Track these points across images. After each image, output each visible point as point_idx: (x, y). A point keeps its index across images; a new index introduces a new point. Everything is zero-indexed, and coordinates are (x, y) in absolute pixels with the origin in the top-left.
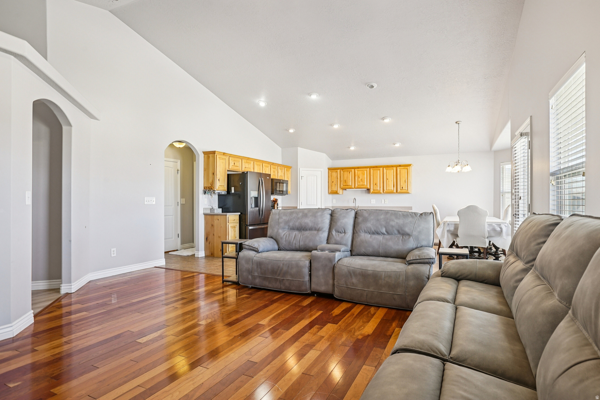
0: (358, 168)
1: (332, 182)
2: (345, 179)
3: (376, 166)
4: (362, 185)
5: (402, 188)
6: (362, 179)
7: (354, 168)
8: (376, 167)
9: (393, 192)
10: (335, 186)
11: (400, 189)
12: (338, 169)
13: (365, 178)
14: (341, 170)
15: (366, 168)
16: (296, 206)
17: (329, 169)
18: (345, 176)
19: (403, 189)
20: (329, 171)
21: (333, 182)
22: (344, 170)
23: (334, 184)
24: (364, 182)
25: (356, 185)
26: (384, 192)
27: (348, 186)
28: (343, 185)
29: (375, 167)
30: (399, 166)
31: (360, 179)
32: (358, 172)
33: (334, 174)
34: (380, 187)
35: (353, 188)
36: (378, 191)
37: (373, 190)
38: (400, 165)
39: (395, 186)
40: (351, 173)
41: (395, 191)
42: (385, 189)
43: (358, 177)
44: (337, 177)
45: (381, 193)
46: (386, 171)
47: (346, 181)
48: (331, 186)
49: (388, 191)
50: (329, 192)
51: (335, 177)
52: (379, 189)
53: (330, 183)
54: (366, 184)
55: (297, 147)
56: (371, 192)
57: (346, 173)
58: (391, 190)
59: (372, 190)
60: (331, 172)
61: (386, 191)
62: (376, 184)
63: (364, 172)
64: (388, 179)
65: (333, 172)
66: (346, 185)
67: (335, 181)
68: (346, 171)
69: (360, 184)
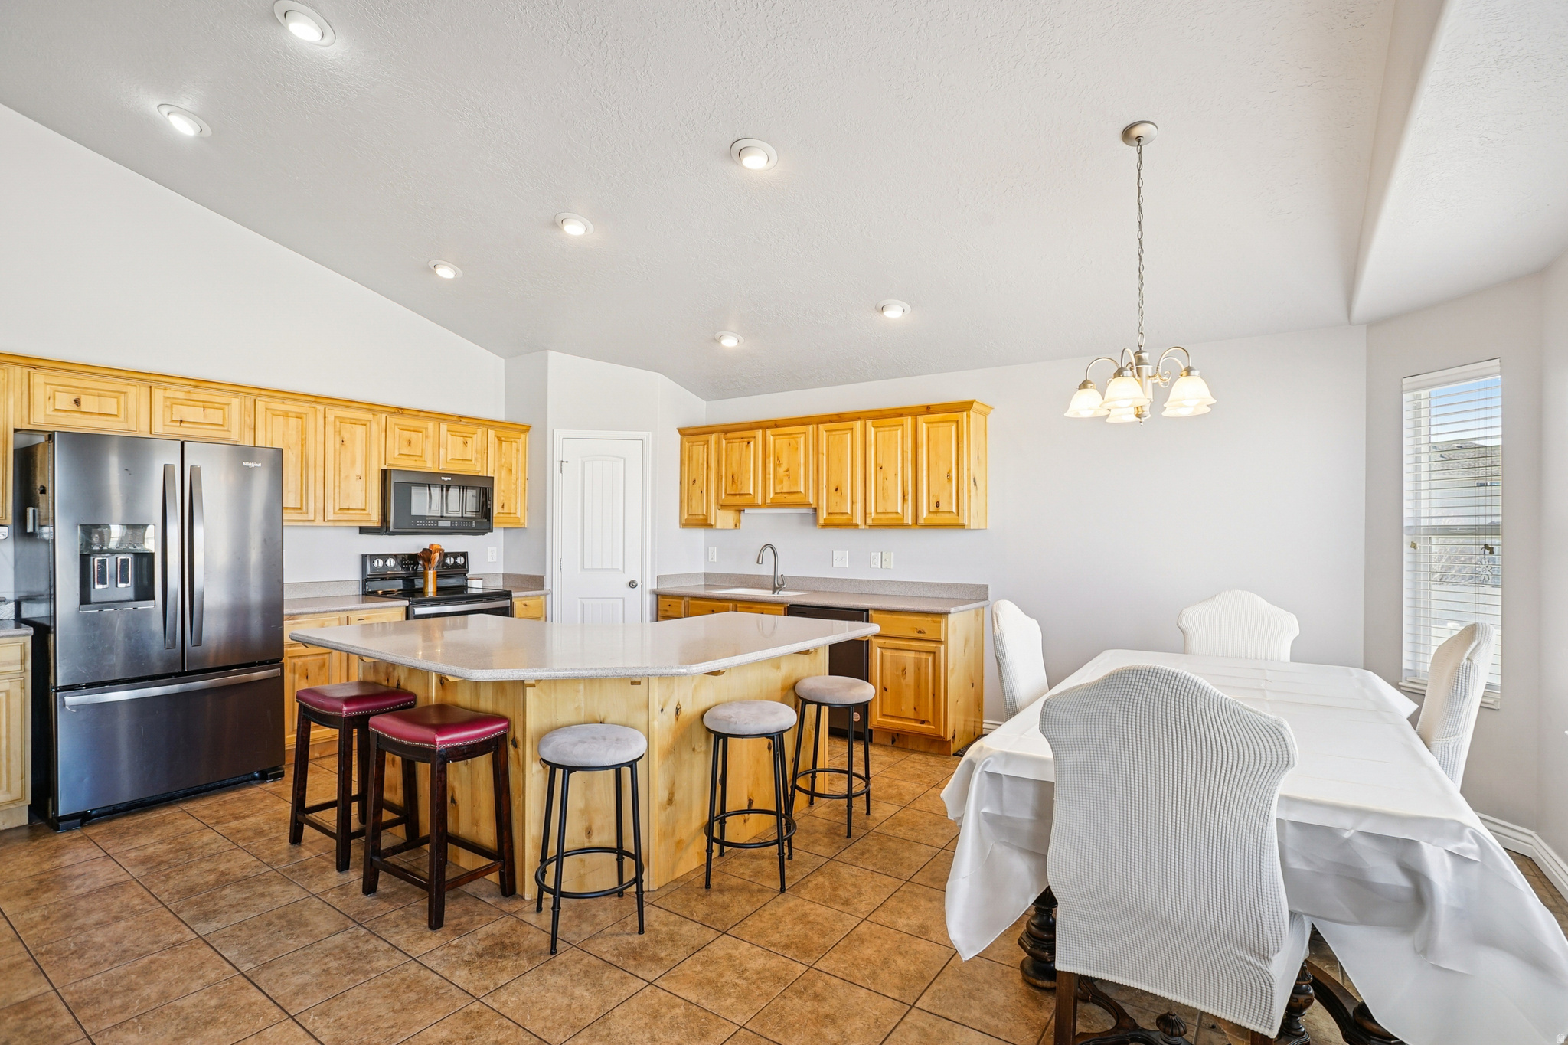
0: (776, 426)
1: (691, 483)
2: (735, 468)
3: (840, 415)
4: (789, 493)
5: (938, 505)
6: (788, 470)
7: (763, 426)
8: (840, 418)
9: (900, 522)
10: (702, 499)
11: (929, 512)
12: (712, 433)
13: (799, 465)
14: (722, 435)
15: (804, 424)
16: (542, 575)
17: (684, 432)
18: (735, 457)
19: (942, 508)
20: (685, 439)
21: (694, 481)
22: (729, 435)
23: (697, 488)
24: (797, 483)
25: (770, 496)
26: (869, 521)
27: (742, 498)
28: (727, 495)
29: (835, 418)
30: (924, 410)
31: (781, 470)
32: (774, 442)
33: (699, 451)
34: (852, 503)
35: (758, 506)
36: (845, 517)
37: (830, 514)
38: (929, 407)
39: (910, 498)
40: (752, 444)
41: (909, 520)
42: (871, 509)
43: (777, 462)
44: (707, 463)
45: (856, 526)
46: (876, 434)
47: (736, 478)
48: (689, 497)
49: (882, 516)
50: (684, 521)
51: (701, 461)
52: (849, 511)
53: (689, 484)
54: (802, 490)
55: (546, 349)
56: (822, 520)
57: (736, 445)
58: (894, 516)
59: (823, 515)
60: (690, 444)
61: (873, 520)
62: (837, 490)
63: (795, 441)
64: (881, 468)
65: (695, 444)
66: (735, 495)
67: (701, 478)
68: (738, 440)
69: (782, 488)
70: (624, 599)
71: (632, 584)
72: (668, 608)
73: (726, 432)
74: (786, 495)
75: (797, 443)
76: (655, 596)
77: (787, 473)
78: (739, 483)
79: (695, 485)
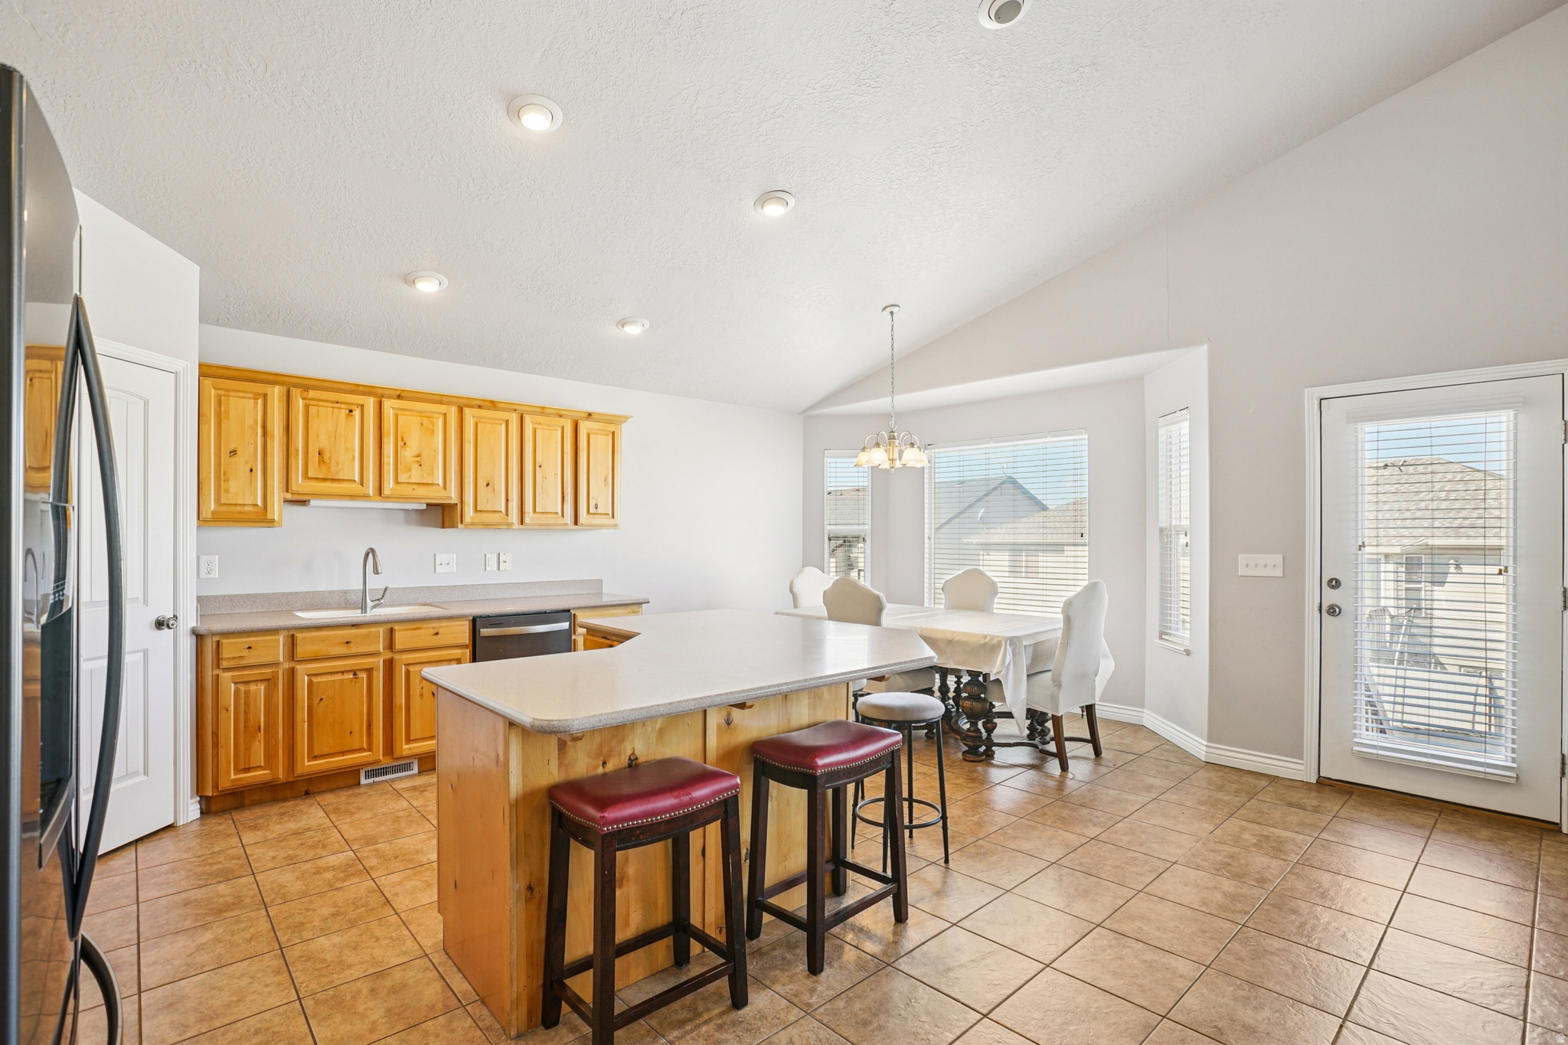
0: (399, 397)
1: (225, 454)
2: (322, 441)
3: (493, 402)
4: (419, 484)
5: (596, 506)
6: (418, 456)
7: (380, 395)
8: (493, 405)
9: (558, 522)
10: (252, 482)
11: (588, 512)
12: (274, 383)
13: (436, 451)
14: (296, 392)
15: (441, 403)
17: (206, 371)
18: (322, 429)
19: (600, 510)
20: (208, 382)
21: (233, 452)
22: (312, 394)
23: (241, 463)
24: (432, 473)
25: (389, 485)
26: (527, 520)
27: (336, 485)
28: (306, 477)
29: (488, 404)
30: (586, 415)
31: (408, 454)
32: (396, 417)
33: (244, 408)
34: (507, 500)
35: (366, 497)
36: (498, 515)
37: (476, 510)
38: (590, 414)
39: (569, 497)
40: (357, 413)
41: (568, 518)
42: (528, 507)
43: (400, 443)
44: (264, 428)
45: (509, 526)
46: (535, 431)
47: (326, 457)
48: (221, 477)
49: (540, 516)
50: (207, 514)
51: (249, 422)
52: (503, 510)
54: (441, 482)
56: (467, 519)
57: (325, 410)
58: (553, 516)
59: (469, 513)
60: (222, 392)
61: (531, 520)
62: (488, 485)
63: (430, 421)
64: (540, 467)
65: (231, 394)
66: (325, 480)
67: (251, 448)
68: (330, 405)
69: (410, 477)
70: (145, 653)
71: (160, 624)
72: (246, 653)
73: (306, 388)
74: (414, 487)
75: (433, 424)
76: (194, 637)
77: (418, 459)
78: (333, 463)
79: (234, 459)
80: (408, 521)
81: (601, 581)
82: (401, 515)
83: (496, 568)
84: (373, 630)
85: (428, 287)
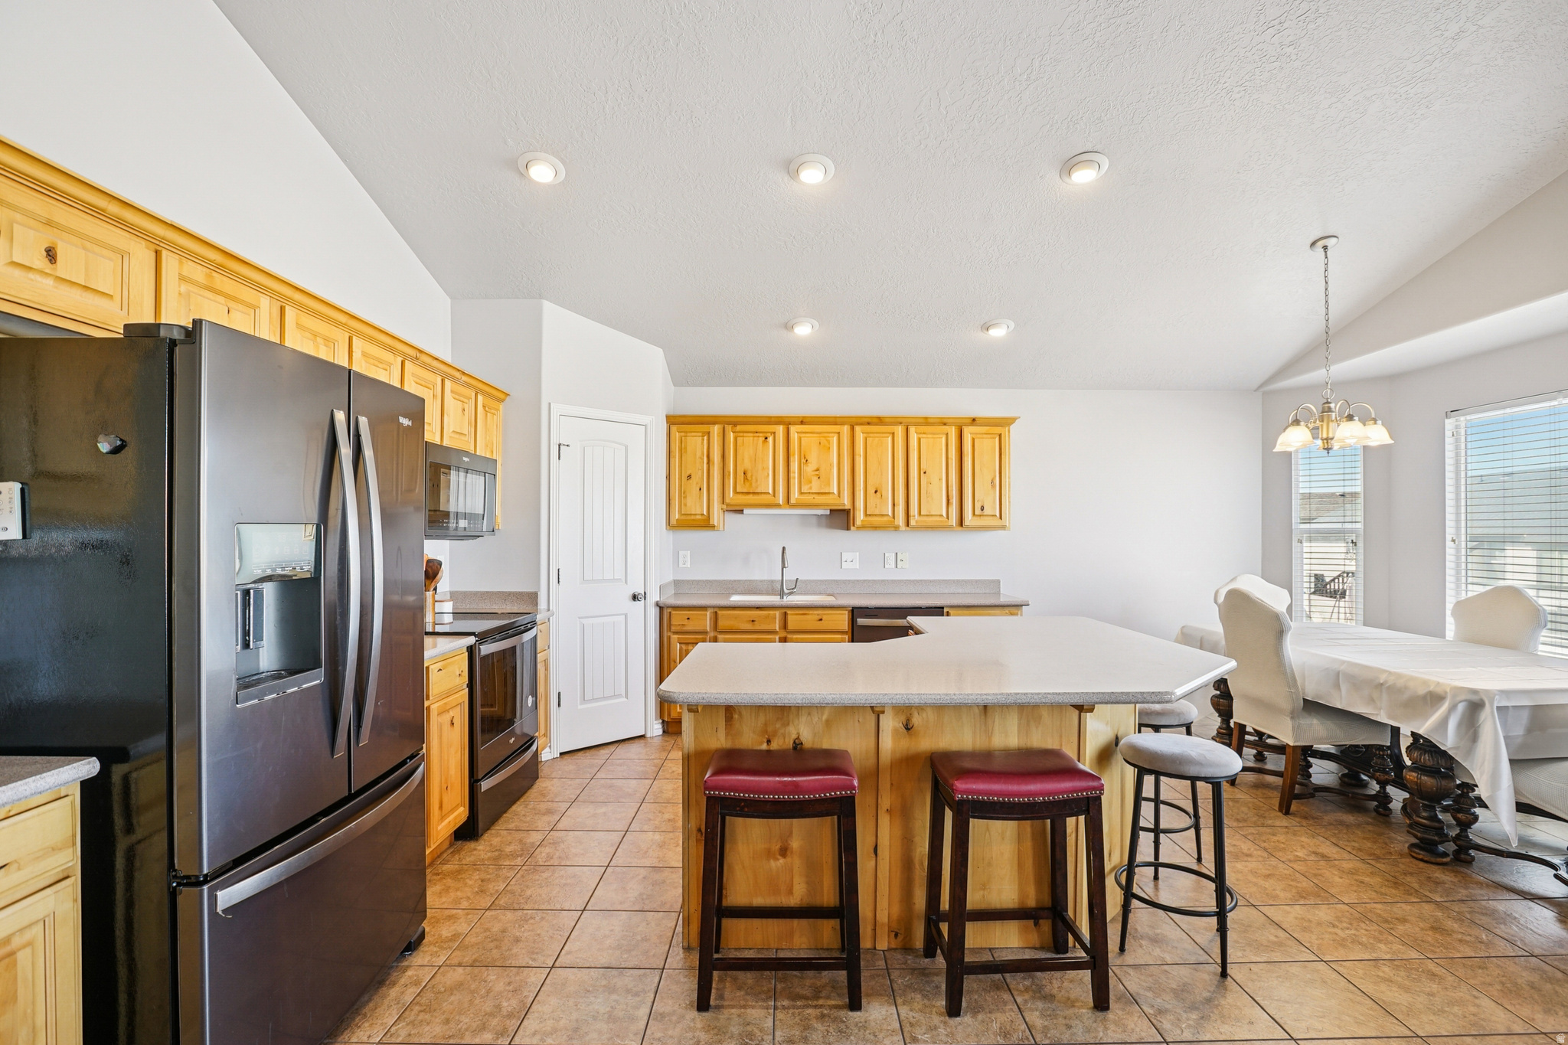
0: (802, 423)
1: (684, 478)
2: (746, 463)
3: (879, 418)
4: (818, 493)
5: (982, 509)
6: (817, 470)
7: (786, 422)
8: (880, 421)
9: (944, 524)
10: (701, 497)
11: (974, 514)
12: (714, 423)
13: (831, 465)
14: (729, 428)
15: (836, 424)
16: (530, 589)
17: (672, 420)
18: (746, 454)
19: (987, 511)
20: (674, 428)
21: (689, 477)
22: (739, 428)
23: (693, 486)
24: (828, 483)
25: (795, 495)
26: (913, 523)
27: (756, 497)
28: (736, 492)
29: (874, 421)
30: (970, 421)
31: (809, 469)
32: (800, 439)
33: (696, 443)
34: (894, 505)
35: (778, 506)
36: (885, 518)
37: (866, 515)
38: (974, 420)
39: (954, 501)
40: (770, 440)
41: (954, 520)
42: (914, 510)
43: (803, 461)
44: (708, 457)
45: (896, 528)
46: (919, 440)
47: (749, 475)
48: (683, 495)
49: (925, 518)
50: (673, 522)
51: (699, 454)
52: (890, 514)
53: (676, 481)
54: (835, 491)
55: (541, 297)
56: (858, 523)
57: (749, 439)
58: (938, 518)
59: (860, 517)
60: (683, 434)
61: (916, 522)
62: (876, 492)
63: (827, 440)
64: (925, 473)
65: (688, 434)
66: (748, 493)
67: (700, 473)
68: (752, 435)
69: (811, 488)
70: (626, 615)
71: (635, 598)
72: (686, 622)
73: (735, 424)
74: (814, 496)
75: (829, 442)
76: (658, 609)
77: (817, 472)
78: (754, 480)
79: (690, 481)
80: (819, 525)
81: (999, 581)
82: (814, 520)
83: (894, 566)
84: (771, 612)
85: (803, 330)
